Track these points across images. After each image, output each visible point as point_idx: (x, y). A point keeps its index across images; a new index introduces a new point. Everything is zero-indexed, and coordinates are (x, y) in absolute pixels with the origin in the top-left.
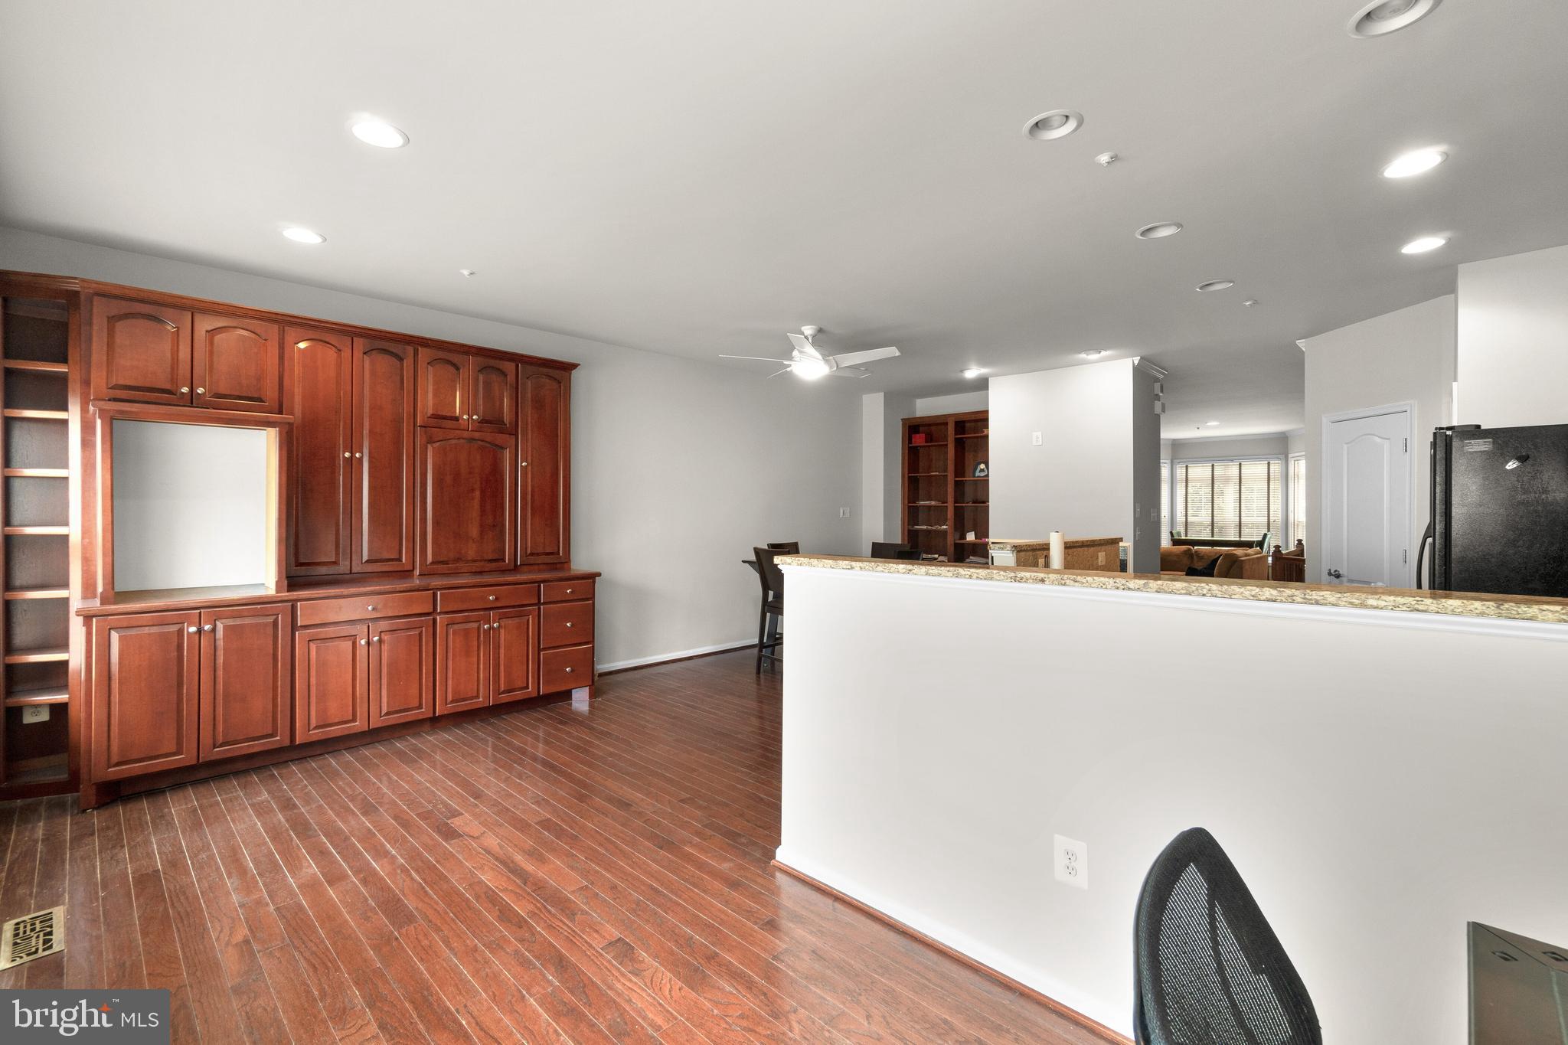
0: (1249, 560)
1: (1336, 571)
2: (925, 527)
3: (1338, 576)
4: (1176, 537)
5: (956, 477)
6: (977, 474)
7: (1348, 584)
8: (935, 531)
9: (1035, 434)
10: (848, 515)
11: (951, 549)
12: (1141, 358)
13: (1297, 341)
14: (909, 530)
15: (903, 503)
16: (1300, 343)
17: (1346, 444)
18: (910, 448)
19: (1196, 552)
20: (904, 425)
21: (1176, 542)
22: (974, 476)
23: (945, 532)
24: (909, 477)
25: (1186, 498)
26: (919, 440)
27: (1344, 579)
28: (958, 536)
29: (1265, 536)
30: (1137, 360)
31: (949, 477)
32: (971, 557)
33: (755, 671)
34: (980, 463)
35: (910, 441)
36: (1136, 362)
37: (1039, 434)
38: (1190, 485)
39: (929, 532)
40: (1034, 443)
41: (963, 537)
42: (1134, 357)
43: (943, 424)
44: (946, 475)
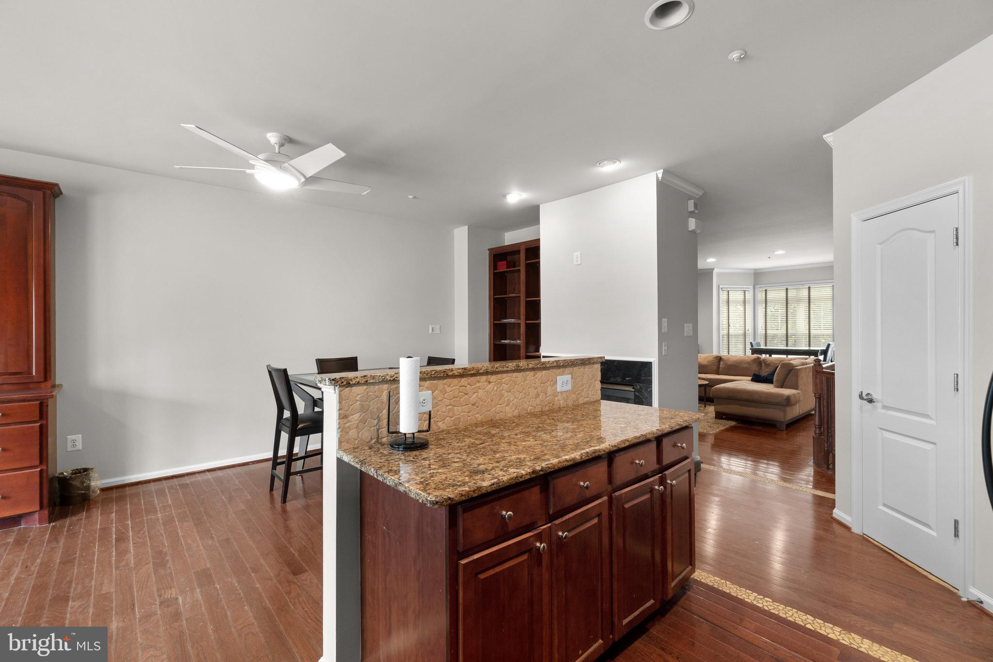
0: (805, 368)
1: (868, 394)
3: (871, 401)
4: (755, 347)
5: (527, 297)
7: (883, 411)
9: (575, 254)
10: (437, 331)
12: (666, 172)
13: (824, 136)
14: (494, 344)
15: (490, 322)
16: (828, 138)
17: (880, 244)
18: (495, 274)
19: (764, 360)
20: (491, 254)
21: (754, 351)
23: (519, 346)
25: (766, 315)
26: (502, 267)
27: (878, 405)
29: (829, 345)
30: (660, 173)
31: (521, 298)
35: (495, 268)
36: (660, 176)
37: (578, 253)
38: (768, 304)
40: (575, 263)
42: (657, 170)
43: (518, 252)
44: (520, 296)
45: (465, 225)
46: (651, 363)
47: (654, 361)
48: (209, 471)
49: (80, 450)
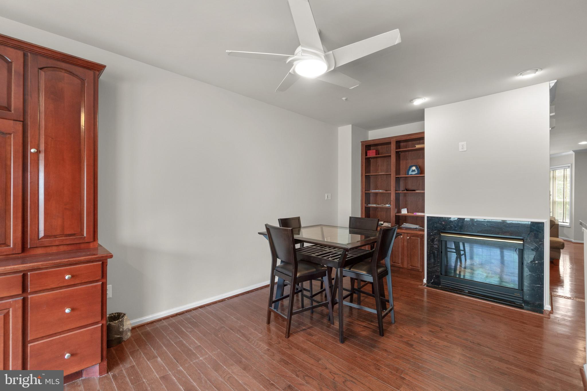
2: (375, 205)
5: (396, 175)
6: (410, 173)
8: (380, 208)
9: (461, 144)
10: (330, 198)
11: (393, 219)
14: (366, 207)
15: (362, 191)
18: (366, 158)
20: (362, 145)
22: (408, 174)
23: (388, 209)
24: (366, 176)
26: (372, 153)
28: (396, 210)
30: (553, 83)
31: (392, 176)
32: (404, 224)
33: (266, 319)
34: (412, 166)
35: (366, 155)
36: (553, 85)
37: (464, 143)
39: (376, 208)
40: (461, 150)
41: (399, 211)
42: (550, 81)
43: (389, 143)
44: (391, 174)
45: (350, 124)
46: (543, 223)
47: (546, 221)
48: (201, 307)
49: (110, 298)
